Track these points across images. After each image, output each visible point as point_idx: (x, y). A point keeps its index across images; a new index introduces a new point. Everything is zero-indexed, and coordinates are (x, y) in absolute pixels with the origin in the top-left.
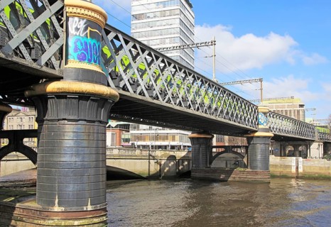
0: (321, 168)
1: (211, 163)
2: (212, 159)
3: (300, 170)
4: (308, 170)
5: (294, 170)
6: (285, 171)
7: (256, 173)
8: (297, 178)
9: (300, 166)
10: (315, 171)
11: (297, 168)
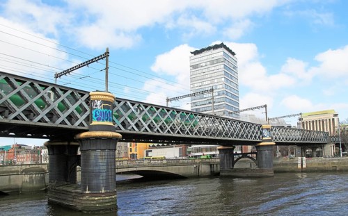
0: (319, 164)
1: (233, 166)
2: (234, 163)
3: (304, 166)
4: (310, 166)
5: (299, 166)
6: (293, 168)
7: (263, 171)
8: (302, 172)
9: (304, 163)
10: (316, 166)
11: (302, 165)
